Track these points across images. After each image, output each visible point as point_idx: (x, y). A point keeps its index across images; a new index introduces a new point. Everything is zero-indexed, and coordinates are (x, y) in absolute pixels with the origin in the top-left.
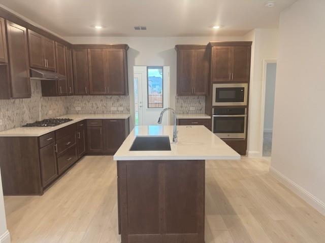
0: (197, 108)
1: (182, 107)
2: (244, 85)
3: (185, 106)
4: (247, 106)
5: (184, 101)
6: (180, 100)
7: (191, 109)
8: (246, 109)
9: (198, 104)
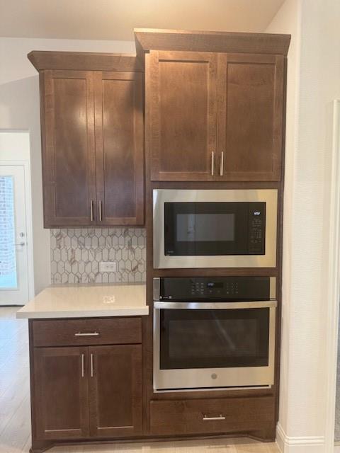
0: (122, 265)
1: (72, 262)
2: (266, 196)
3: (85, 259)
4: (277, 271)
5: (79, 242)
6: (68, 239)
7: (104, 267)
8: (273, 280)
9: (125, 253)
